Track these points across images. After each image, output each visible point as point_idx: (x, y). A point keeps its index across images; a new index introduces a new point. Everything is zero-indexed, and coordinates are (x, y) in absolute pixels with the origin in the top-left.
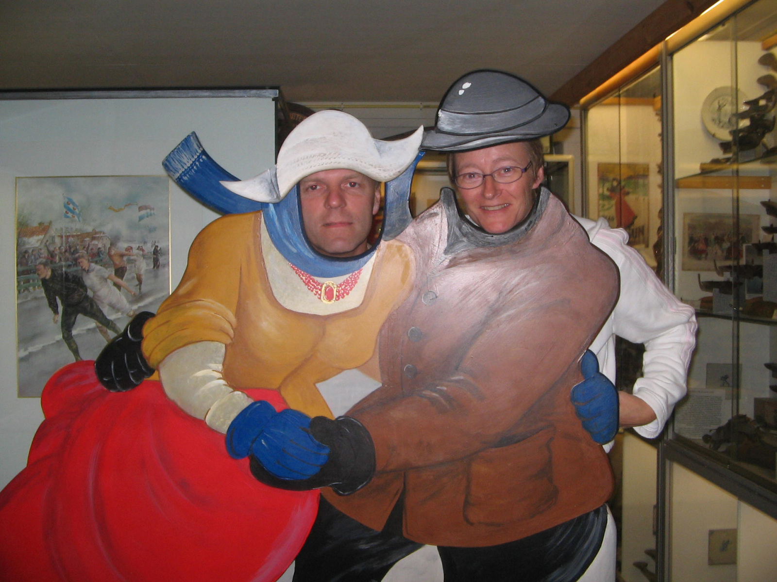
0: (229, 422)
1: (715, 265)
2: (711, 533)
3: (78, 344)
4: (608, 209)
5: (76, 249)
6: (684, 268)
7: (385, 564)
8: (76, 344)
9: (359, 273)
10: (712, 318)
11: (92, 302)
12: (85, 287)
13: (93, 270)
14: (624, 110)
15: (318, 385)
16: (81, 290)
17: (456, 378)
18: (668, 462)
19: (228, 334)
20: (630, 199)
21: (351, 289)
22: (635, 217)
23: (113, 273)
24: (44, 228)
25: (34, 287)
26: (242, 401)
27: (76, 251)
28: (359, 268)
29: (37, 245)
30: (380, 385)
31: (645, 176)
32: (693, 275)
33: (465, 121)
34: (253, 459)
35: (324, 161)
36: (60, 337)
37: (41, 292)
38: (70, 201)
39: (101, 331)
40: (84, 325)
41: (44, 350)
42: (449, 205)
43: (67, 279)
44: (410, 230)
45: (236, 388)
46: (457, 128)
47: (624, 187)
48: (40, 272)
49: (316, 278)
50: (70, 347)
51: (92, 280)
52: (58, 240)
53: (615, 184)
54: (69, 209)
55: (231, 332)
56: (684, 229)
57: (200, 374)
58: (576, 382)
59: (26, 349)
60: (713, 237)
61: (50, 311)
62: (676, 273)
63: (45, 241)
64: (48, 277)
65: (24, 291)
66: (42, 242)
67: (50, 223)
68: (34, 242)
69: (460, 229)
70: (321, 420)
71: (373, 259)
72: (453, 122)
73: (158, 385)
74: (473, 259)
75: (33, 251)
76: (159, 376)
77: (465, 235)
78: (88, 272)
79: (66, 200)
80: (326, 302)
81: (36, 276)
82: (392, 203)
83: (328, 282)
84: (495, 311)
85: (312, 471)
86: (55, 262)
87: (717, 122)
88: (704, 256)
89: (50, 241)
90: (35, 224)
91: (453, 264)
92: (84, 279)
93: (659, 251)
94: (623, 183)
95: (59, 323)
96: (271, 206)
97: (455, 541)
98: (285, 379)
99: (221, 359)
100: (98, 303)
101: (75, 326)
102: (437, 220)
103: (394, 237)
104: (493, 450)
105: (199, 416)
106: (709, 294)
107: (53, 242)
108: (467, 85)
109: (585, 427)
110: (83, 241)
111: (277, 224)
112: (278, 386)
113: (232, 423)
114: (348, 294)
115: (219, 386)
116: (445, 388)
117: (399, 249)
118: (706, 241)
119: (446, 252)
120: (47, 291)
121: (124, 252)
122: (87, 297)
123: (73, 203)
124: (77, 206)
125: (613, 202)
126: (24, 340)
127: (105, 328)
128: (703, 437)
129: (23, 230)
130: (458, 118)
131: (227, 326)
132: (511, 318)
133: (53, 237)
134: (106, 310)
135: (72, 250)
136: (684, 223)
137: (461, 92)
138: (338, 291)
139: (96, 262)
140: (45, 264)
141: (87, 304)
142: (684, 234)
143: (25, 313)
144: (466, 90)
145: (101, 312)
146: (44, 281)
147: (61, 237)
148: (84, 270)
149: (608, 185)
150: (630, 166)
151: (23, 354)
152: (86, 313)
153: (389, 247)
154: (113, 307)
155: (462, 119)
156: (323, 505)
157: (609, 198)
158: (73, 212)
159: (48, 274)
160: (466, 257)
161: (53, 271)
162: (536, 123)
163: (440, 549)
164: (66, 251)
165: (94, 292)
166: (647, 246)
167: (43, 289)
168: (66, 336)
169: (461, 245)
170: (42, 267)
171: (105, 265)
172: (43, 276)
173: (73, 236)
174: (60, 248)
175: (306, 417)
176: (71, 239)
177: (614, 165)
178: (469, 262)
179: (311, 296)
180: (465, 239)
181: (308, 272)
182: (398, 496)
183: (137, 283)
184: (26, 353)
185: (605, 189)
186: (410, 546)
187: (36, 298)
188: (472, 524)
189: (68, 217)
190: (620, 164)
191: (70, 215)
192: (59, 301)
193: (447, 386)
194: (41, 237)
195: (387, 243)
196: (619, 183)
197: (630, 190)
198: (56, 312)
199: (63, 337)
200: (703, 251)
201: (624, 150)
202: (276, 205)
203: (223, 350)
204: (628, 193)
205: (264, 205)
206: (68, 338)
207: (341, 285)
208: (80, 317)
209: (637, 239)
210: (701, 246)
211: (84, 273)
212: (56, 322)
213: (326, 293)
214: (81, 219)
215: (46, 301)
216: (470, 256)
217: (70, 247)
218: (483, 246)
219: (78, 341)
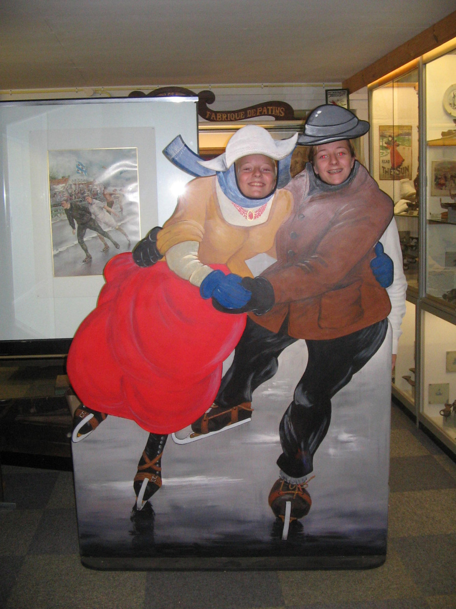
0: (201, 281)
1: (450, 193)
2: (448, 353)
3: (87, 245)
4: (386, 155)
5: (85, 191)
6: (432, 195)
7: (279, 349)
8: (86, 246)
9: (266, 205)
10: (447, 225)
11: (94, 221)
12: (90, 213)
13: (94, 204)
14: (396, 90)
15: (245, 261)
16: (88, 215)
17: (314, 256)
18: (422, 311)
19: (201, 237)
20: (400, 149)
21: (262, 213)
22: (403, 160)
23: (106, 204)
24: (65, 180)
25: (61, 214)
26: (208, 270)
27: (84, 193)
28: (266, 203)
29: (62, 190)
30: (277, 260)
31: (409, 134)
32: (438, 199)
33: (319, 130)
34: (214, 298)
35: (249, 150)
36: (77, 242)
37: (65, 217)
38: (80, 164)
39: (100, 238)
40: (90, 235)
41: (67, 250)
42: (310, 171)
43: (79, 209)
44: (290, 183)
45: (205, 264)
46: (314, 133)
47: (396, 141)
48: (63, 205)
49: (244, 208)
50: (83, 248)
51: (94, 209)
52: (73, 187)
53: (390, 139)
54: (79, 168)
55: (202, 236)
56: (432, 171)
57: (187, 257)
58: (373, 258)
59: (57, 250)
60: (450, 176)
61: (70, 228)
62: (427, 198)
63: (66, 187)
64: (68, 208)
65: (55, 216)
66: (64, 188)
67: (69, 176)
68: (60, 187)
69: (316, 183)
70: (247, 278)
71: (272, 197)
72: (312, 131)
73: (165, 263)
74: (322, 197)
75: (59, 193)
76: (166, 259)
77: (317, 186)
78: (91, 204)
79: (78, 163)
80: (249, 220)
81: (61, 207)
82: (282, 170)
83: (250, 210)
84: (333, 223)
85: (243, 304)
86: (73, 199)
87: (453, 105)
88: (444, 187)
89: (69, 187)
90: (60, 178)
91: (312, 200)
92: (90, 208)
93: (418, 184)
94: (395, 139)
95: (76, 234)
96: (222, 173)
97: (314, 337)
98: (229, 260)
99: (197, 250)
100: (98, 222)
101: (85, 236)
102: (304, 178)
103: (283, 187)
104: (332, 292)
105: (187, 278)
106: (446, 210)
107: (71, 188)
108: (319, 112)
109: (377, 279)
110: (88, 187)
111: (224, 181)
112: (225, 262)
113: (203, 282)
114: (260, 216)
115: (197, 263)
116: (308, 262)
117: (286, 193)
118: (446, 178)
119: (309, 194)
120: (68, 217)
121: (112, 192)
122: (92, 219)
123: (82, 165)
124: (84, 166)
125: (389, 151)
126: (56, 244)
127: (103, 237)
128: (443, 296)
129: (53, 180)
130: (315, 128)
131: (200, 233)
132: (341, 227)
133: (71, 185)
134: (103, 226)
135: (82, 192)
136: (432, 167)
137: (317, 116)
138: (256, 215)
139: (96, 199)
140: (67, 201)
141: (91, 223)
142: (432, 174)
143: (56, 229)
144: (319, 114)
145: (100, 227)
146: (66, 210)
147: (75, 184)
148: (89, 203)
149: (385, 140)
150: (400, 127)
151: (56, 252)
152: (91, 228)
153: (280, 192)
154: (106, 224)
155: (317, 129)
156: (248, 321)
157: (386, 148)
158: (82, 169)
159: (68, 206)
160: (319, 197)
161: (71, 204)
162: (353, 130)
163: (306, 340)
164: (78, 193)
165: (96, 216)
166: (411, 179)
167: (66, 215)
168: (80, 241)
169: (316, 191)
170: (65, 202)
171: (101, 200)
172: (65, 208)
173: (82, 184)
174: (75, 191)
175: (241, 277)
176: (81, 186)
177: (389, 127)
178: (320, 199)
179: (242, 217)
180: (318, 188)
181: (240, 205)
182: (286, 316)
183: (120, 210)
184: (58, 252)
185: (384, 142)
186: (292, 340)
187: (62, 220)
188: (322, 328)
189: (79, 173)
190: (393, 126)
191: (80, 172)
192: (75, 222)
193: (309, 260)
194: (64, 185)
195: (279, 190)
196: (393, 139)
197: (400, 143)
198: (74, 228)
199: (79, 242)
200: (444, 185)
201: (396, 117)
202: (224, 172)
203: (198, 245)
204: (398, 145)
205: (218, 172)
206: (81, 243)
207: (257, 212)
208: (88, 230)
209: (404, 175)
210: (442, 181)
211: (90, 205)
212: (74, 233)
213: (249, 216)
214: (86, 174)
215: (68, 222)
216: (321, 196)
217: (81, 191)
218: (327, 191)
219: (87, 244)
